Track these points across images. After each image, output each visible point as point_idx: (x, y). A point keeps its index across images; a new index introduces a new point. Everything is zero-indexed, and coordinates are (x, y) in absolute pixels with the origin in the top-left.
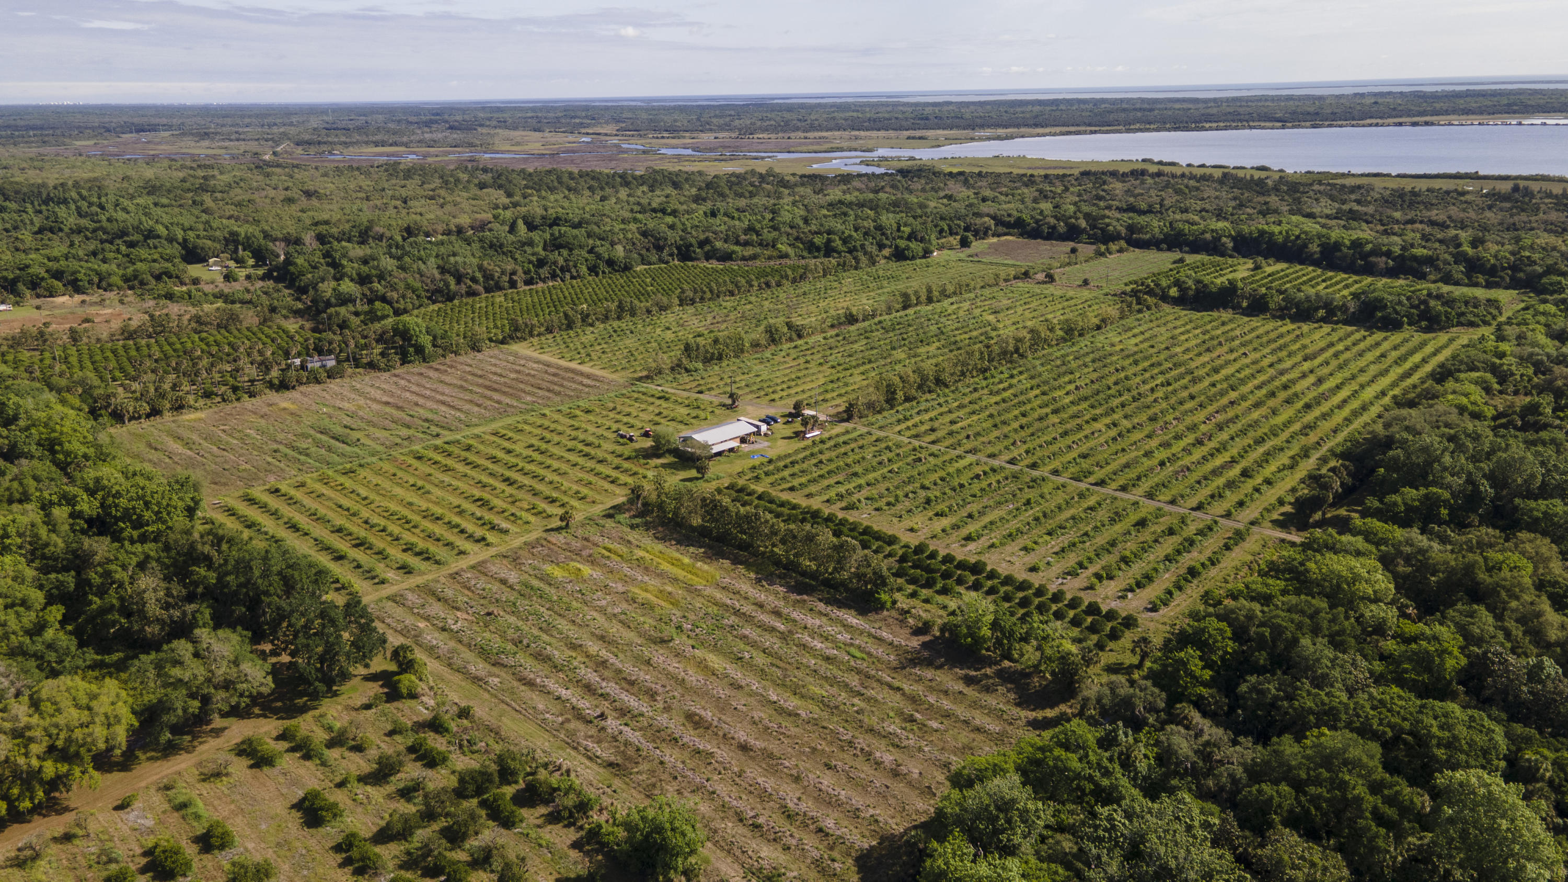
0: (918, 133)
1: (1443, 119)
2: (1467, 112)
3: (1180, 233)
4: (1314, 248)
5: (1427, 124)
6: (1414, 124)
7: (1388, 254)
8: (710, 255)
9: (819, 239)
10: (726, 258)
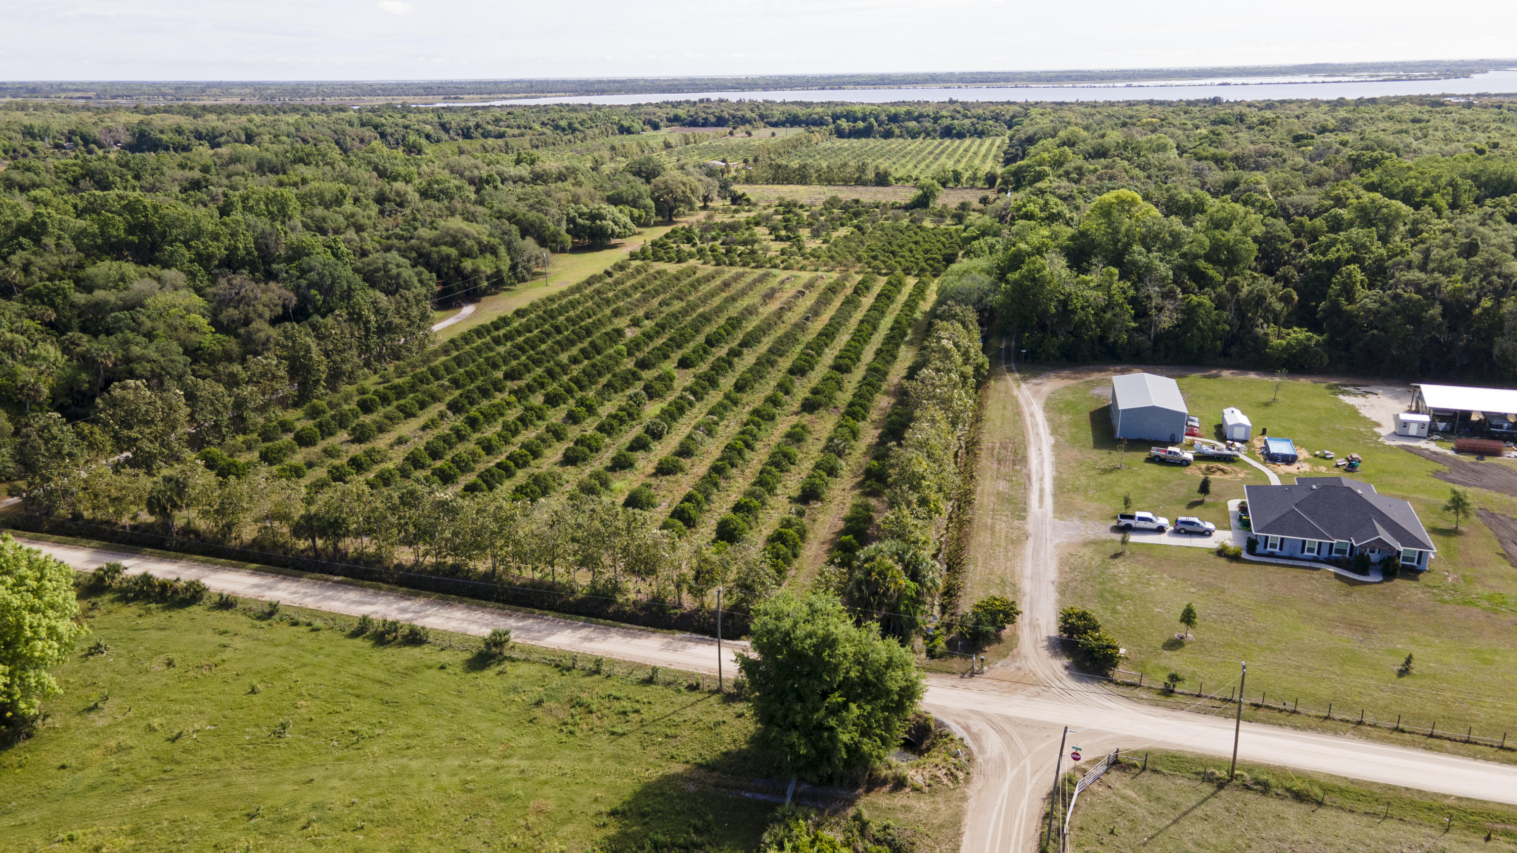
4: (883, 117)
7: (928, 116)
8: (486, 135)
9: (563, 123)
10: (500, 136)
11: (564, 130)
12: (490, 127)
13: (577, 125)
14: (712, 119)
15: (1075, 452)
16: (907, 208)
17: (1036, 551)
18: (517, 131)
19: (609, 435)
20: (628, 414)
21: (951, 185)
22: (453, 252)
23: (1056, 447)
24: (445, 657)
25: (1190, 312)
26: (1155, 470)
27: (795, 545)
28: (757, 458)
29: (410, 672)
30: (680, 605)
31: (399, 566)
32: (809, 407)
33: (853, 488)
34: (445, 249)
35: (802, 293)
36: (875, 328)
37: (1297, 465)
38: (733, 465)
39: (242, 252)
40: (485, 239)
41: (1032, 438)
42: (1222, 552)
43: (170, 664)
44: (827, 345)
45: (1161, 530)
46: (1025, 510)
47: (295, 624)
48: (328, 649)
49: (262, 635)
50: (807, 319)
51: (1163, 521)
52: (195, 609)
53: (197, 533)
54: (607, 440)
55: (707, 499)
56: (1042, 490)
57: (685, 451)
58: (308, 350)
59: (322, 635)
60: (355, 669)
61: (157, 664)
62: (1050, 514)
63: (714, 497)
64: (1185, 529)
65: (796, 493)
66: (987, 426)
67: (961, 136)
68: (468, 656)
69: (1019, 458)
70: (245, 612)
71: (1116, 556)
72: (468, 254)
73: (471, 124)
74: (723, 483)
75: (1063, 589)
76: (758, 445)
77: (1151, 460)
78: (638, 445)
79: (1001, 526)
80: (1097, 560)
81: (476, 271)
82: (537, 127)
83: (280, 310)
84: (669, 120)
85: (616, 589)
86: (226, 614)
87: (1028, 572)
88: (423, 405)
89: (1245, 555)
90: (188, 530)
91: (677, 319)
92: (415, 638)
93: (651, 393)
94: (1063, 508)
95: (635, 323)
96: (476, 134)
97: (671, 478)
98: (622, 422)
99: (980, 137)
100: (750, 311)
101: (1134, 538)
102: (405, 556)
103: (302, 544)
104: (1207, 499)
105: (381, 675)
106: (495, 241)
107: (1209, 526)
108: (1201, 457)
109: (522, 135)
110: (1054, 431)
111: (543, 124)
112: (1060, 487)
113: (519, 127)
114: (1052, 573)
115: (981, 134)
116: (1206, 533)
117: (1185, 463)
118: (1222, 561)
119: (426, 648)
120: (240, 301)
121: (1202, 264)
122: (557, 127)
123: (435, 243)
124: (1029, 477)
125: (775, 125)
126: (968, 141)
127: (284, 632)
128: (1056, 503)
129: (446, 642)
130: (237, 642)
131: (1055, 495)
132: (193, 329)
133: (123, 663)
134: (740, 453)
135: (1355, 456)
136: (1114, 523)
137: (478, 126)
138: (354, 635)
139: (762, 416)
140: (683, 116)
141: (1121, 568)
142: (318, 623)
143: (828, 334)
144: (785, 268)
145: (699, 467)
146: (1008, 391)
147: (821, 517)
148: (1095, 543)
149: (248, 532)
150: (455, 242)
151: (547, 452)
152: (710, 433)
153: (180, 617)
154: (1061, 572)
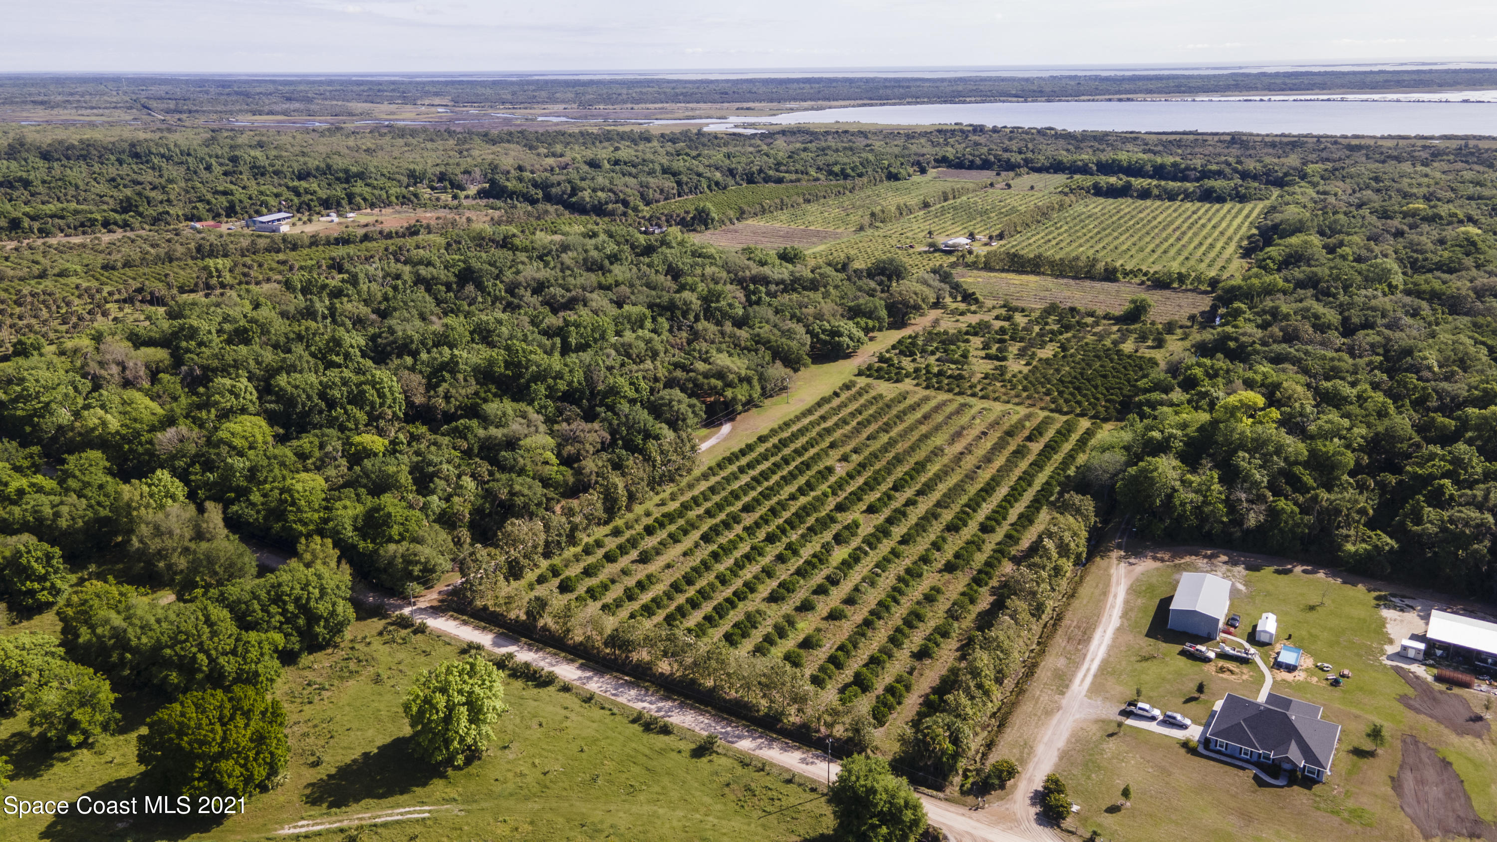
0: (745, 105)
1: (1140, 96)
2: (1150, 92)
3: (1060, 163)
4: (1149, 167)
5: (1128, 100)
6: (1120, 100)
7: (1195, 169)
8: (767, 179)
9: (836, 169)
10: (780, 181)
11: (836, 175)
12: (771, 173)
13: (849, 171)
14: (978, 161)
15: (1131, 637)
16: (1118, 320)
17: (1059, 722)
18: (794, 177)
19: (804, 577)
20: (819, 559)
21: (1175, 285)
22: (719, 384)
23: (1119, 630)
24: (682, 745)
25: (1273, 513)
26: (1182, 662)
27: (901, 696)
28: (899, 613)
29: (661, 752)
30: (818, 731)
31: (662, 674)
32: (950, 568)
33: (957, 650)
34: (713, 381)
35: (984, 434)
36: (1030, 485)
37: (1296, 673)
38: (879, 618)
39: (576, 384)
40: (743, 373)
41: (1104, 620)
42: (1185, 745)
43: (541, 725)
44: (984, 500)
45: (1153, 718)
46: (1067, 686)
47: (603, 708)
48: (620, 728)
49: (586, 713)
50: (979, 467)
51: (1156, 712)
52: (551, 689)
53: (549, 630)
54: (802, 582)
55: (855, 647)
56: (1088, 670)
57: (850, 601)
58: (616, 486)
59: (618, 718)
60: (634, 745)
61: (534, 724)
62: (1084, 693)
63: (861, 645)
64: (1169, 722)
65: (915, 650)
66: (1076, 603)
67: (1221, 200)
68: (693, 746)
69: (1085, 637)
70: (577, 695)
71: (1111, 735)
72: (730, 385)
73: (755, 169)
74: (870, 633)
75: (1064, 756)
76: (903, 600)
77: (1183, 653)
78: (821, 590)
79: (1045, 698)
80: (1099, 734)
81: (734, 399)
82: (813, 172)
83: (599, 446)
84: (936, 160)
85: (782, 713)
86: (567, 695)
87: (1046, 739)
88: (686, 532)
89: (1201, 749)
90: (545, 628)
91: (876, 457)
92: (666, 730)
93: (838, 539)
94: (1097, 688)
95: (845, 458)
96: (758, 178)
97: (837, 623)
98: (814, 567)
99: (1240, 202)
100: (937, 452)
101: (1130, 722)
102: (664, 667)
103: (608, 651)
104: (1202, 696)
105: (647, 752)
106: (751, 373)
107: (1188, 722)
108: (1223, 656)
109: (798, 180)
110: (1125, 615)
111: (819, 169)
112: (1105, 670)
113: (797, 172)
114: (1061, 743)
115: (1242, 198)
116: (1183, 727)
117: (1207, 660)
118: (1183, 751)
119: (672, 737)
120: (576, 440)
121: (1298, 470)
122: (831, 173)
123: (706, 376)
124: (1085, 655)
125: (1039, 170)
126: (1227, 206)
127: (597, 713)
128: (1093, 683)
129: (684, 734)
130: (573, 716)
131: (1095, 676)
132: (546, 463)
133: (518, 720)
134: (888, 608)
135: (1346, 672)
136: (1123, 707)
137: (761, 171)
138: (634, 721)
139: (913, 573)
140: (951, 157)
141: (1111, 745)
142: (615, 710)
143: (988, 490)
144: (983, 398)
145: (858, 615)
146: (1107, 569)
147: (927, 672)
148: (1103, 721)
149: (578, 636)
150: (720, 375)
151: (761, 588)
152: (873, 584)
153: (544, 692)
154: (1069, 741)
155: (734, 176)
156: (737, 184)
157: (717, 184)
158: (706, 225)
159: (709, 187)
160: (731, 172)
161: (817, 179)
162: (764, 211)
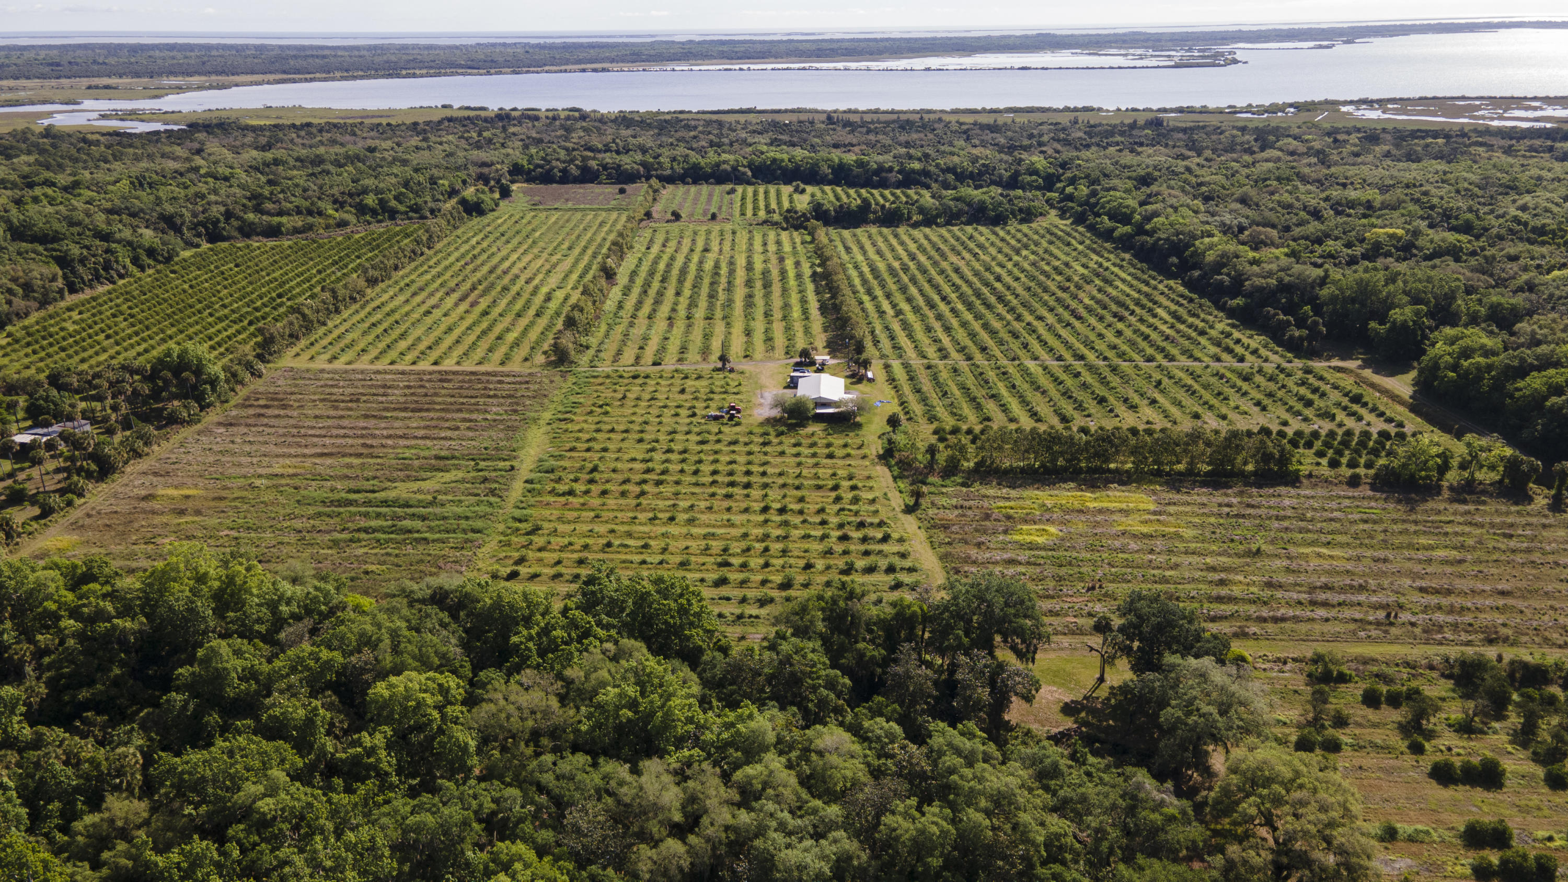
8: (247, 231)
9: (370, 200)
10: (273, 232)
11: (374, 212)
12: (251, 216)
14: (574, 170)
18: (297, 221)
73: (216, 211)
82: (329, 210)
96: (228, 229)
109: (309, 227)
111: (339, 204)
122: (362, 209)
137: (228, 214)
155: (178, 230)
156: (189, 244)
157: (151, 252)
158: (200, 399)
159: (135, 261)
160: (170, 223)
161: (342, 224)
162: (308, 326)
